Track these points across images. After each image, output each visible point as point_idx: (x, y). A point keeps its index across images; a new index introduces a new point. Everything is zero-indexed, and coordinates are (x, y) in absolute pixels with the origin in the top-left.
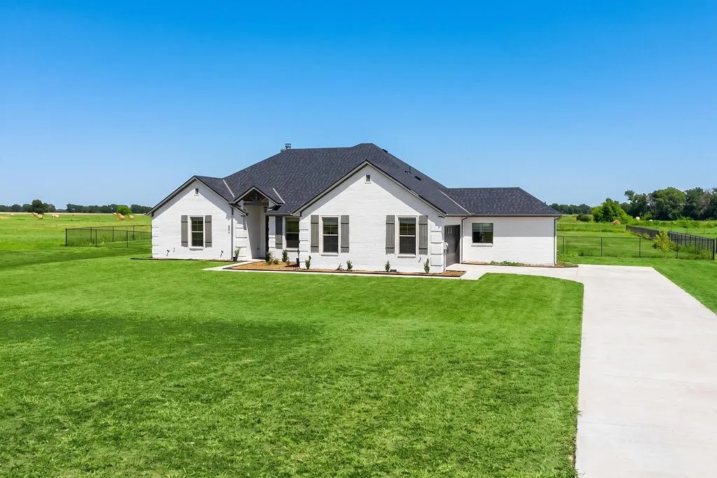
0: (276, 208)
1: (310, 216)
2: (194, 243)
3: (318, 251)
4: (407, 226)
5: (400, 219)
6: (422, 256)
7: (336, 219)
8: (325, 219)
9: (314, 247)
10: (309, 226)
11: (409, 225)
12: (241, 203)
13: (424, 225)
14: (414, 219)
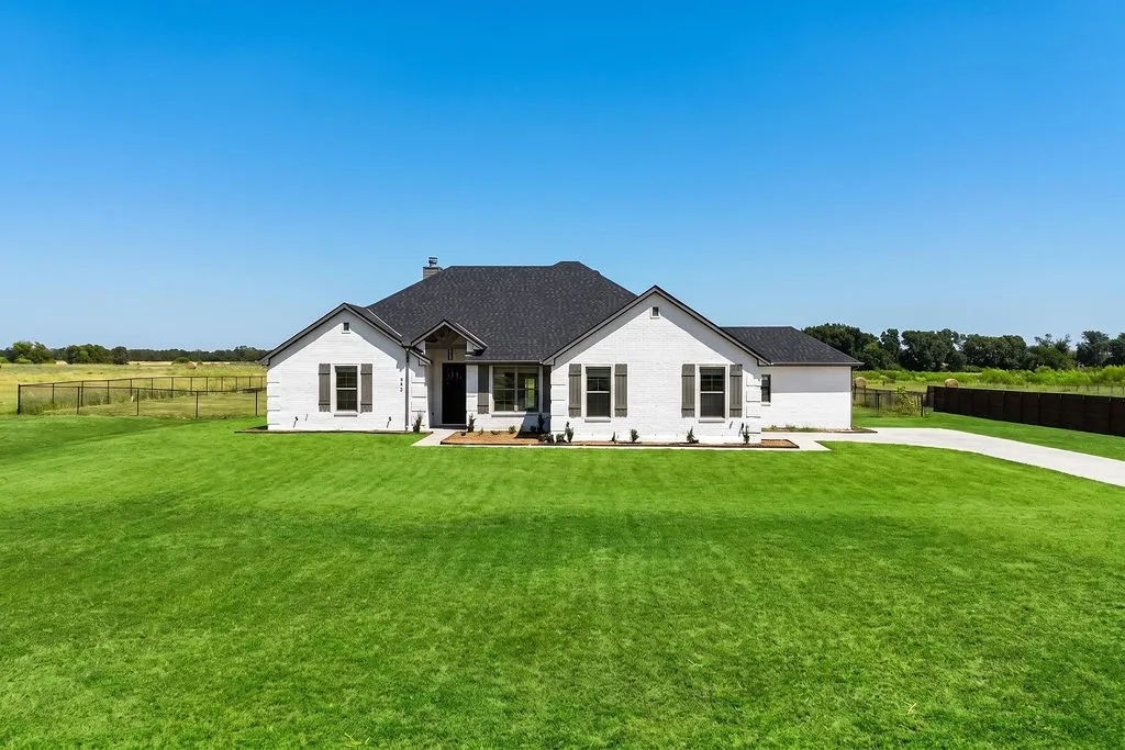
0: (478, 353)
1: (568, 364)
2: (340, 407)
3: (580, 415)
4: (713, 379)
5: (702, 369)
6: (733, 419)
7: (608, 369)
8: (589, 370)
9: (574, 411)
10: (566, 380)
11: (715, 377)
12: (422, 347)
13: (737, 378)
14: (722, 370)
